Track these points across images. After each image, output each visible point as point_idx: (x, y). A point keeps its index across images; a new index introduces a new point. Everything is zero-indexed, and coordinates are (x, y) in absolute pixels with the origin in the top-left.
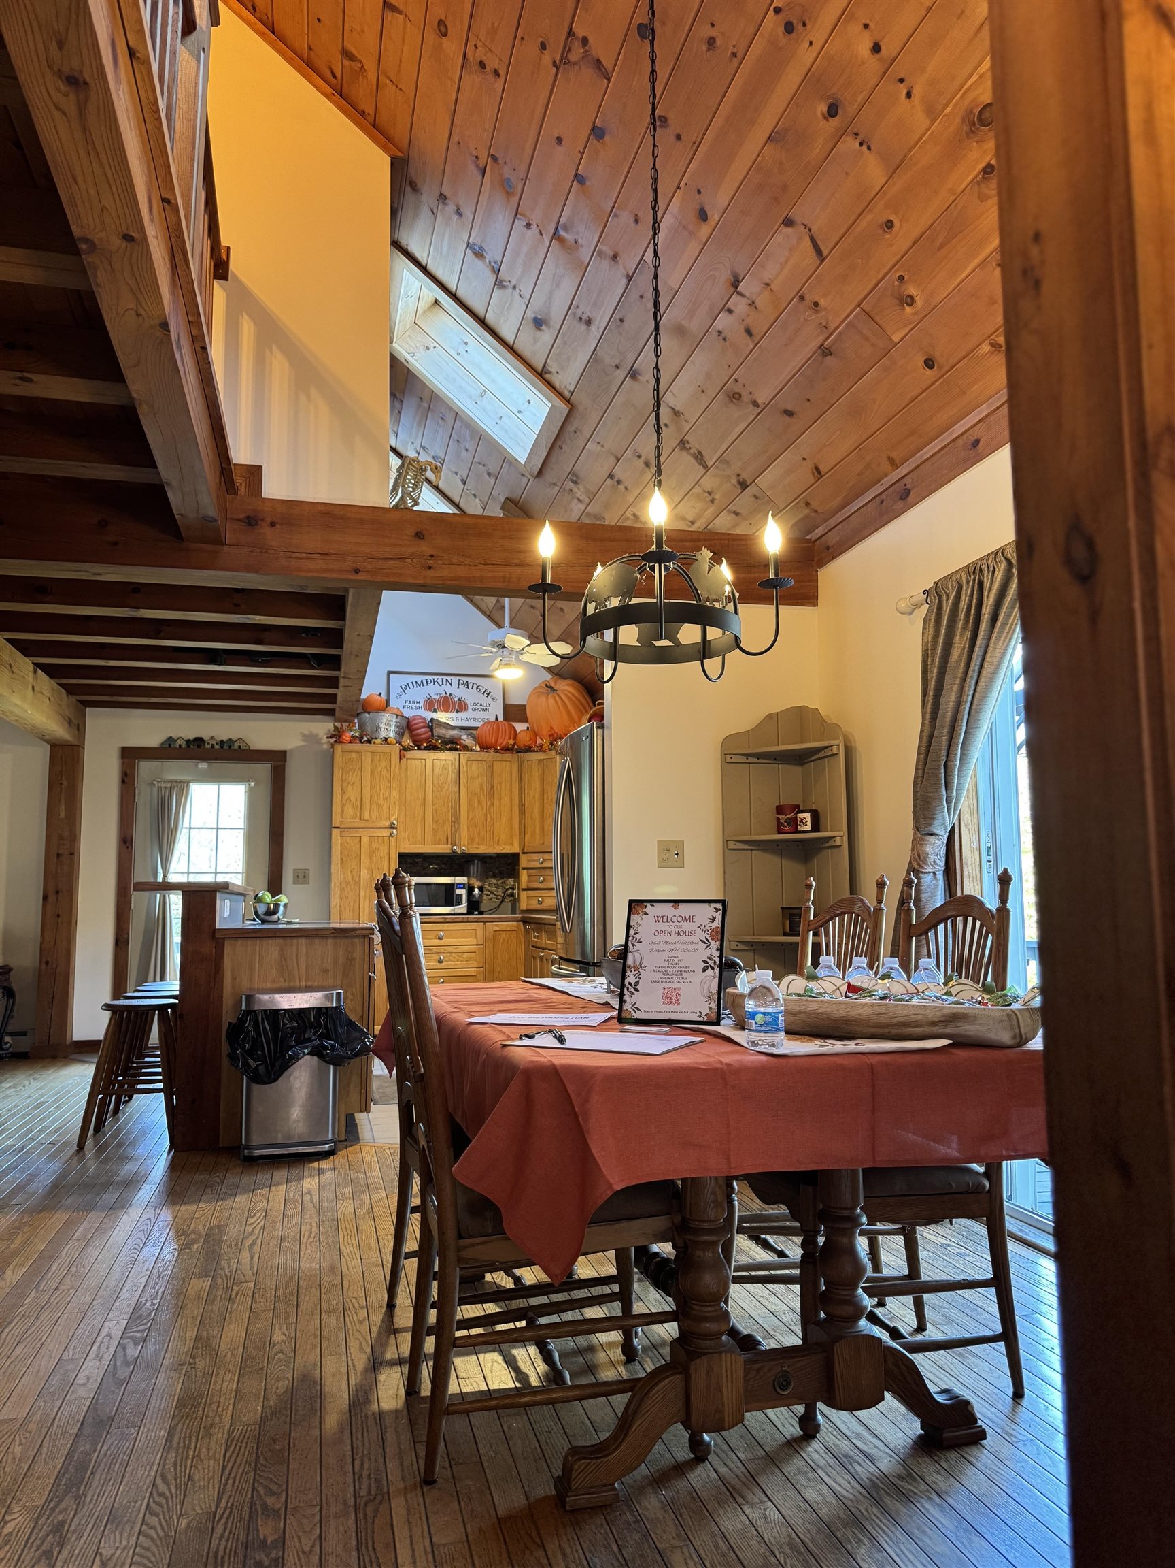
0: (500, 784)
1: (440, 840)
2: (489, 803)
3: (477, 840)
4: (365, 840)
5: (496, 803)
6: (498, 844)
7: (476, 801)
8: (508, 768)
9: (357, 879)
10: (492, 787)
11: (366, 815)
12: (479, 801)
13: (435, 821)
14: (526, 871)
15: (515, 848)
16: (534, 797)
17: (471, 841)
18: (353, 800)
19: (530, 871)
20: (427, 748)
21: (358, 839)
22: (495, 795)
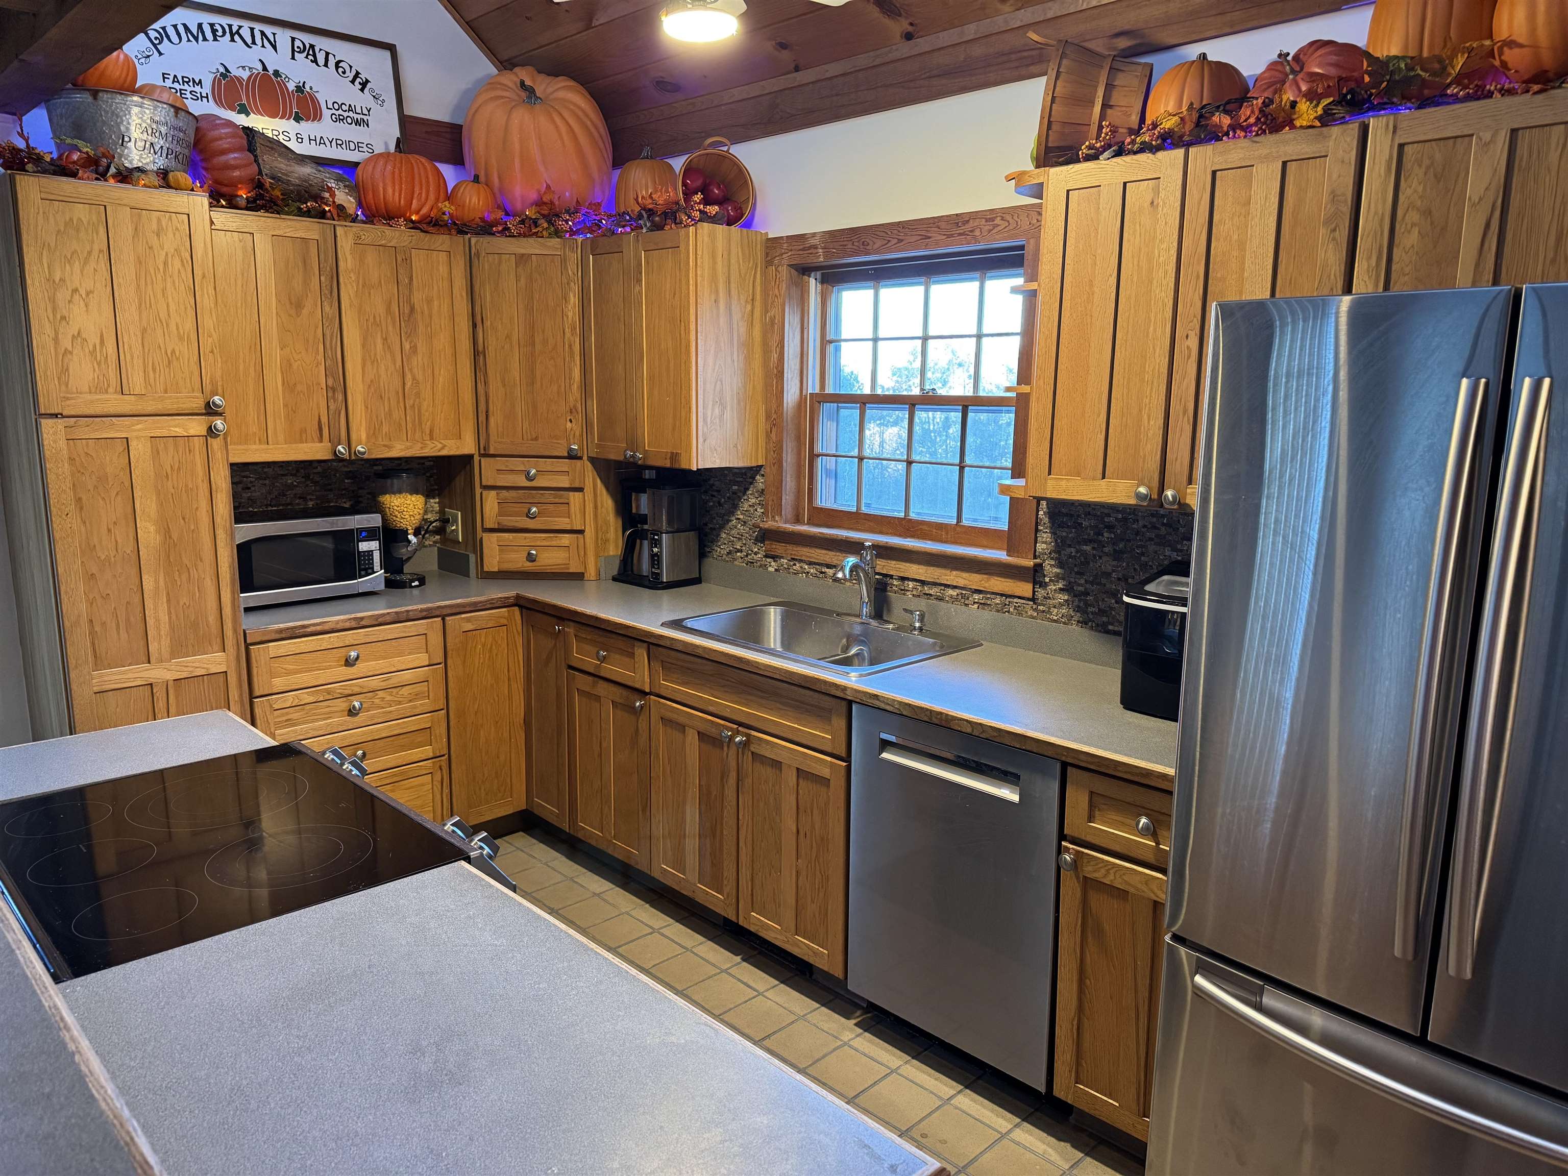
0: (429, 301)
1: (303, 431)
2: (407, 346)
3: (385, 429)
4: (139, 449)
5: (422, 347)
6: (431, 439)
7: (379, 341)
8: (443, 269)
9: (129, 549)
10: (412, 309)
11: (136, 381)
12: (385, 340)
13: (290, 387)
14: (493, 493)
15: (467, 446)
16: (508, 337)
17: (373, 433)
18: (94, 339)
19: (504, 493)
20: (252, 206)
21: (120, 447)
22: (421, 328)
